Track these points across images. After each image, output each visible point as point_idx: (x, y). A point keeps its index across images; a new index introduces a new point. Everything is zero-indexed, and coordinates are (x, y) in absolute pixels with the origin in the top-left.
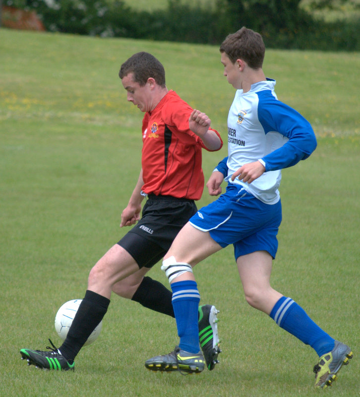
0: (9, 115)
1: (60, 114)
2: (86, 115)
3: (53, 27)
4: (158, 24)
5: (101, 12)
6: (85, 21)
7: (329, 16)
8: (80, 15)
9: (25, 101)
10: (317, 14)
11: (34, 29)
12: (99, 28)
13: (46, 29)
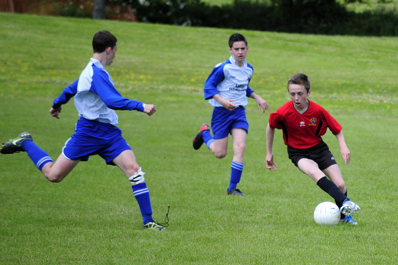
0: (131, 88)
1: (171, 87)
2: (191, 88)
3: (145, 19)
4: (226, 16)
5: (182, 6)
6: (169, 14)
7: (358, 8)
8: (166, 8)
9: (142, 77)
10: (350, 7)
11: (130, 20)
12: (181, 19)
13: (139, 20)
